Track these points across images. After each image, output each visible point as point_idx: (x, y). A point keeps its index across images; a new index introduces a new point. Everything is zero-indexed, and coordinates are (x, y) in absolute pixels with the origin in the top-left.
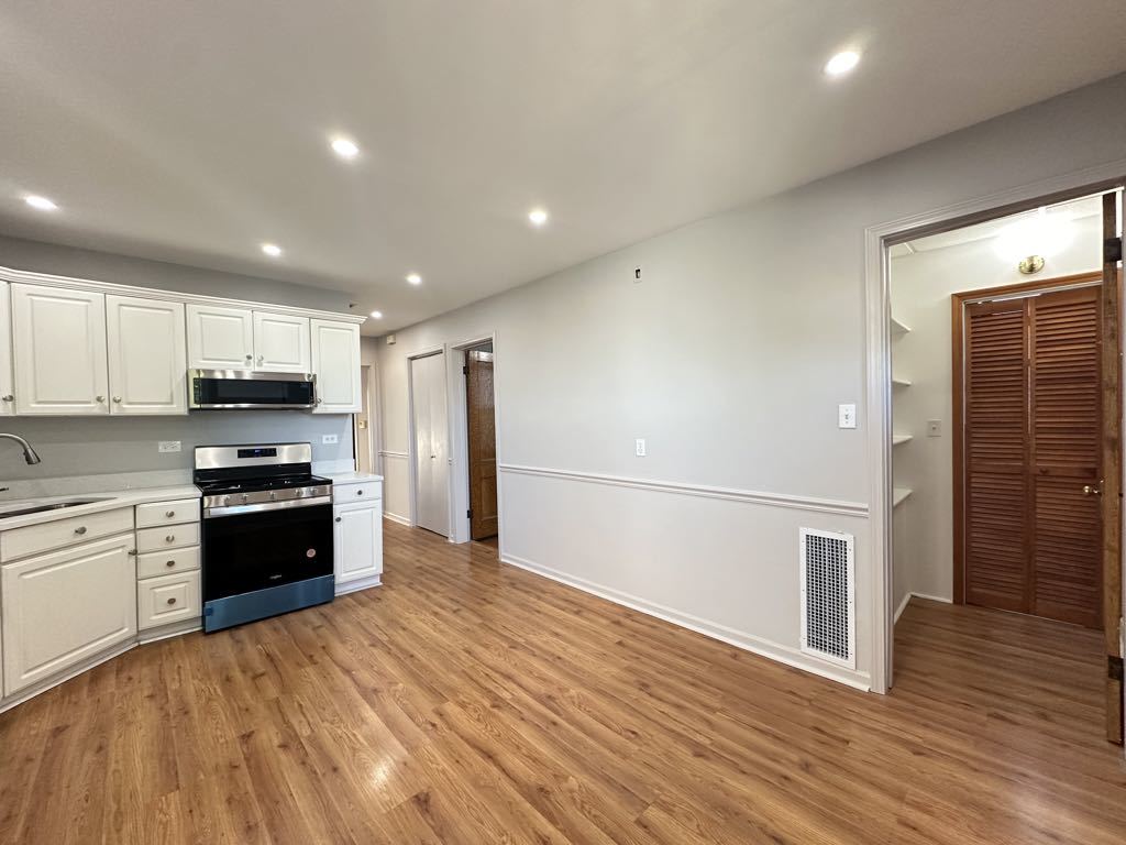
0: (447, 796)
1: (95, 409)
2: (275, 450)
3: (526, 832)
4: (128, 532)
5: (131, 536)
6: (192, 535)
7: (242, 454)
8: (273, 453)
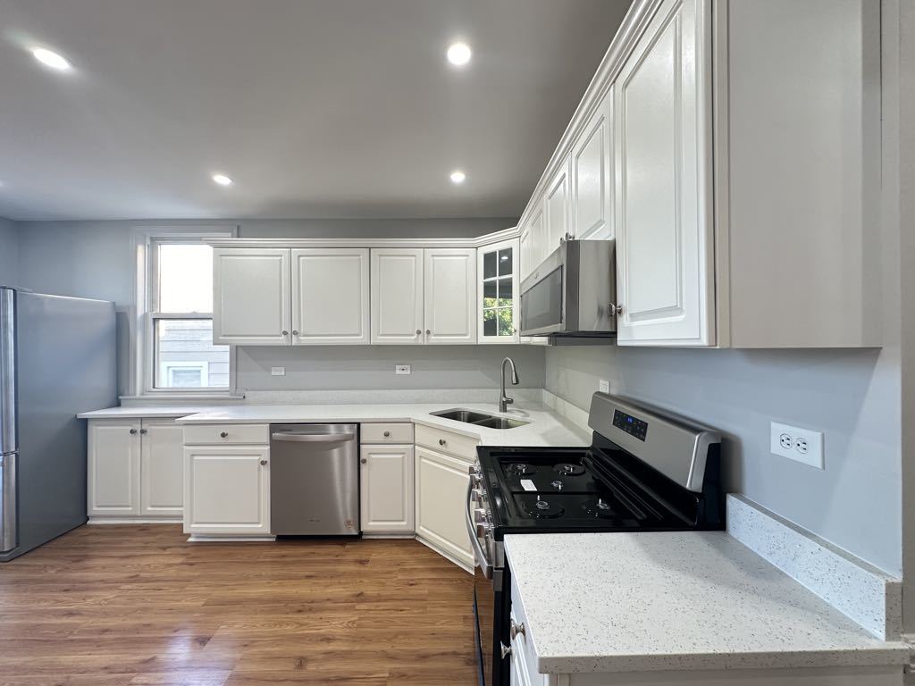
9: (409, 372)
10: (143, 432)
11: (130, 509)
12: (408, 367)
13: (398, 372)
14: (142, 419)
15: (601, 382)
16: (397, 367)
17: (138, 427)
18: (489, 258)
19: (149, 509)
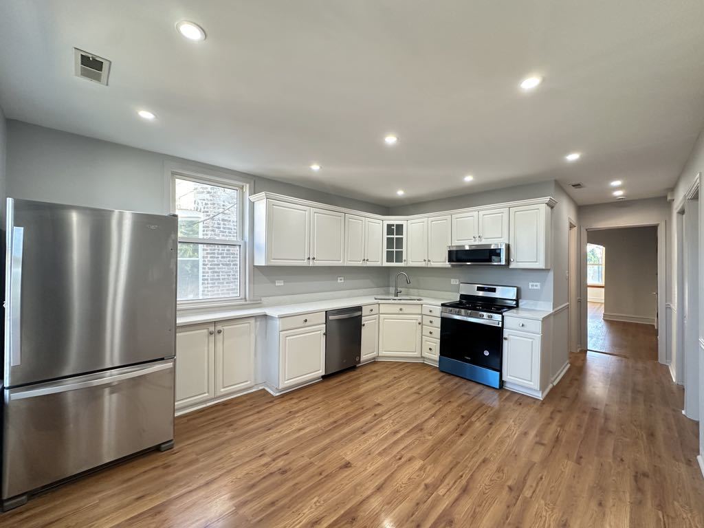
0: (348, 475)
1: (423, 264)
2: (495, 289)
3: (325, 512)
4: (419, 314)
5: (420, 316)
6: (438, 322)
7: (479, 289)
8: (494, 290)
9: (343, 281)
10: (219, 332)
11: (207, 394)
12: (342, 278)
13: (339, 281)
14: (215, 323)
15: (452, 280)
16: (339, 278)
17: (212, 329)
18: (389, 226)
19: (222, 390)
